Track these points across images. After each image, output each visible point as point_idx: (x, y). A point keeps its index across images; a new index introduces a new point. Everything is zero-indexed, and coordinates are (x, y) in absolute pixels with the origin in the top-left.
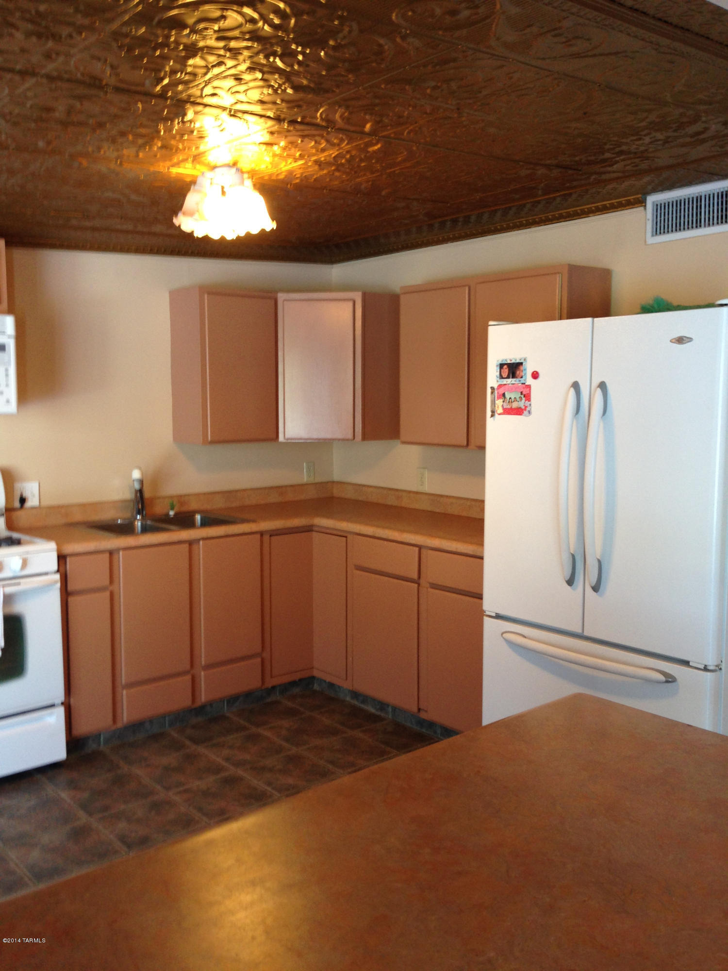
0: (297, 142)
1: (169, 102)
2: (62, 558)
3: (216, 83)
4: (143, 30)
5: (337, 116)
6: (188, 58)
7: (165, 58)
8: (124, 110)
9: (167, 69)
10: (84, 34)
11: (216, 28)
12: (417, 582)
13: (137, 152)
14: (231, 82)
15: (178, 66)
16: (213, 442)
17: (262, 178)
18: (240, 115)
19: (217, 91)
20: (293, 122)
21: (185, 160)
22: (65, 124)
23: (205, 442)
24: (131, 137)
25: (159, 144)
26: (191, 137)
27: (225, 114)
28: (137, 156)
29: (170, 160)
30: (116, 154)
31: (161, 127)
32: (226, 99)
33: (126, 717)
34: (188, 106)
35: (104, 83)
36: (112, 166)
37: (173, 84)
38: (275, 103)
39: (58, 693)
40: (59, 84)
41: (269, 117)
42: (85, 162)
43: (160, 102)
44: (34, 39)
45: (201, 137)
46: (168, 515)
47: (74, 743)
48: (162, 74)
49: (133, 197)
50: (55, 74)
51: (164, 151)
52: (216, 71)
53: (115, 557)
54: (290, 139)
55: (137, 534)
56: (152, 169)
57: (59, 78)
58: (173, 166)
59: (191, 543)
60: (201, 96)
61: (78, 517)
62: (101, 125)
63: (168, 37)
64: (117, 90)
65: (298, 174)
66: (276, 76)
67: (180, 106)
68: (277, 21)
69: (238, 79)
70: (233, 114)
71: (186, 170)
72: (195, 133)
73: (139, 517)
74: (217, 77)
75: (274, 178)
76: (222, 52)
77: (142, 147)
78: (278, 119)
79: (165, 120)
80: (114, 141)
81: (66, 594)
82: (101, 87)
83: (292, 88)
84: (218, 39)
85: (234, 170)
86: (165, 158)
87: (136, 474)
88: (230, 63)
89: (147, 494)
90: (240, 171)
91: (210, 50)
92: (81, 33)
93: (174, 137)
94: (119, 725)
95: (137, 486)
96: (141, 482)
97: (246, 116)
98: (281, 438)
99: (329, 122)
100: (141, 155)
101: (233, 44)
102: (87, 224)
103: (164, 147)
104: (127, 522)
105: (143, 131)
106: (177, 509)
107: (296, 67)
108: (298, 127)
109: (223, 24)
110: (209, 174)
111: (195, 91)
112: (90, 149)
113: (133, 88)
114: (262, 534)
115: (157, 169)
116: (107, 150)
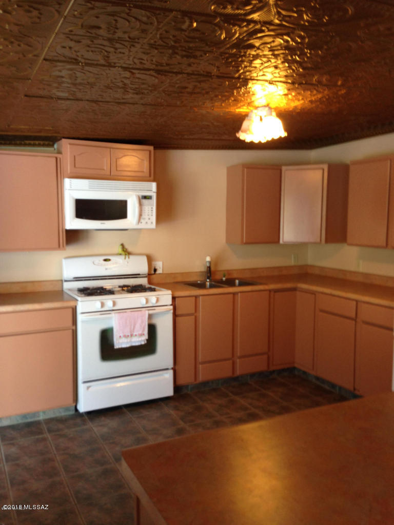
0: (301, 93)
1: (241, 80)
2: (174, 298)
3: (265, 70)
4: (235, 50)
5: (324, 79)
6: (253, 60)
7: (243, 61)
8: (220, 85)
9: (243, 66)
10: (207, 55)
11: (269, 46)
12: (355, 319)
13: (222, 103)
14: (273, 69)
15: (248, 64)
16: (247, 243)
17: (281, 111)
18: (274, 83)
19: (265, 73)
20: (300, 84)
21: (244, 105)
22: (191, 93)
23: (243, 243)
24: (220, 97)
25: (233, 99)
26: (249, 95)
27: (267, 84)
28: (221, 105)
29: (237, 106)
30: (211, 105)
31: (235, 91)
32: (269, 77)
33: (201, 378)
34: (250, 81)
35: (213, 74)
36: (209, 110)
37: (244, 72)
38: (293, 76)
39: (170, 364)
40: (193, 76)
41: (289, 83)
42: (196, 110)
43: (237, 80)
44: (185, 58)
45: (253, 94)
46: (222, 280)
47: (177, 388)
48: (240, 68)
49: (215, 123)
50: (191, 72)
51: (235, 102)
52: (266, 65)
53: (198, 299)
54: (298, 91)
55: (207, 289)
56: (227, 110)
57: (193, 74)
58: (237, 108)
59: (234, 294)
60: (257, 76)
61: (180, 279)
62: (207, 93)
63: (245, 53)
64: (218, 77)
65: (299, 107)
66: (295, 65)
67: (245, 82)
68: (299, 40)
69: (276, 67)
70: (271, 83)
71: (243, 110)
72: (251, 93)
73: (208, 280)
74: (266, 67)
75: (287, 110)
76: (270, 56)
77: (224, 101)
78: (293, 83)
79: (238, 88)
80: (212, 100)
81: (175, 316)
82: (211, 77)
83: (303, 69)
84: (269, 51)
85: (267, 109)
86: (234, 105)
87: (208, 259)
88: (273, 61)
89: (212, 269)
90: (270, 108)
91: (265, 56)
92: (206, 54)
93: (240, 96)
94: (198, 382)
95: (208, 265)
96: (210, 262)
97: (277, 83)
98: (281, 242)
99: (319, 82)
100: (223, 105)
101: (276, 52)
102: (191, 137)
103: (235, 100)
104: (202, 282)
105: (226, 94)
106: (226, 277)
107: (306, 59)
108: (303, 86)
109: (273, 44)
110: (255, 111)
111: (255, 75)
112: (200, 104)
113: (225, 75)
114: (270, 291)
115: (229, 110)
116: (208, 104)
